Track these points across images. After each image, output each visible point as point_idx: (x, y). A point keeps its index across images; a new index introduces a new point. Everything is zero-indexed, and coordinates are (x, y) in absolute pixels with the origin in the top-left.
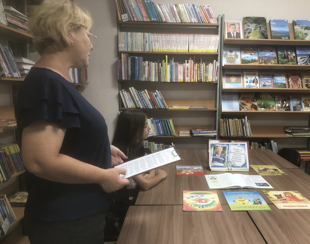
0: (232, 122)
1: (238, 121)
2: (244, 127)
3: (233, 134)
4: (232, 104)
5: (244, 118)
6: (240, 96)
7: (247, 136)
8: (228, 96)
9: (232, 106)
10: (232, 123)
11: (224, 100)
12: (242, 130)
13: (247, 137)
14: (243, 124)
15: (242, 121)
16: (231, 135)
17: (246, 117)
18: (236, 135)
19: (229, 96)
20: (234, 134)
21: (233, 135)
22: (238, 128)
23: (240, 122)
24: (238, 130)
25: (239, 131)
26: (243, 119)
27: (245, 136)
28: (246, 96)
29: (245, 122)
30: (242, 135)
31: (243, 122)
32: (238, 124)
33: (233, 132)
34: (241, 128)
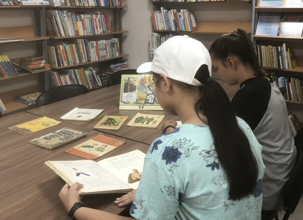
0: (265, 49)
1: (272, 49)
2: (280, 57)
3: (265, 64)
4: (270, 27)
5: (281, 45)
6: (282, 17)
7: (284, 68)
8: (267, 17)
9: (270, 30)
10: (265, 52)
11: (262, 22)
12: (277, 61)
13: (284, 70)
14: (279, 54)
15: (277, 49)
16: (264, 66)
17: (284, 44)
18: (269, 67)
19: (269, 17)
20: (267, 64)
21: (265, 66)
22: (273, 58)
23: (275, 50)
24: (271, 60)
25: (273, 62)
26: (279, 47)
27: (281, 68)
28: (291, 17)
29: (281, 51)
30: (277, 67)
31: (279, 50)
32: (272, 53)
33: (266, 63)
34: (276, 58)
